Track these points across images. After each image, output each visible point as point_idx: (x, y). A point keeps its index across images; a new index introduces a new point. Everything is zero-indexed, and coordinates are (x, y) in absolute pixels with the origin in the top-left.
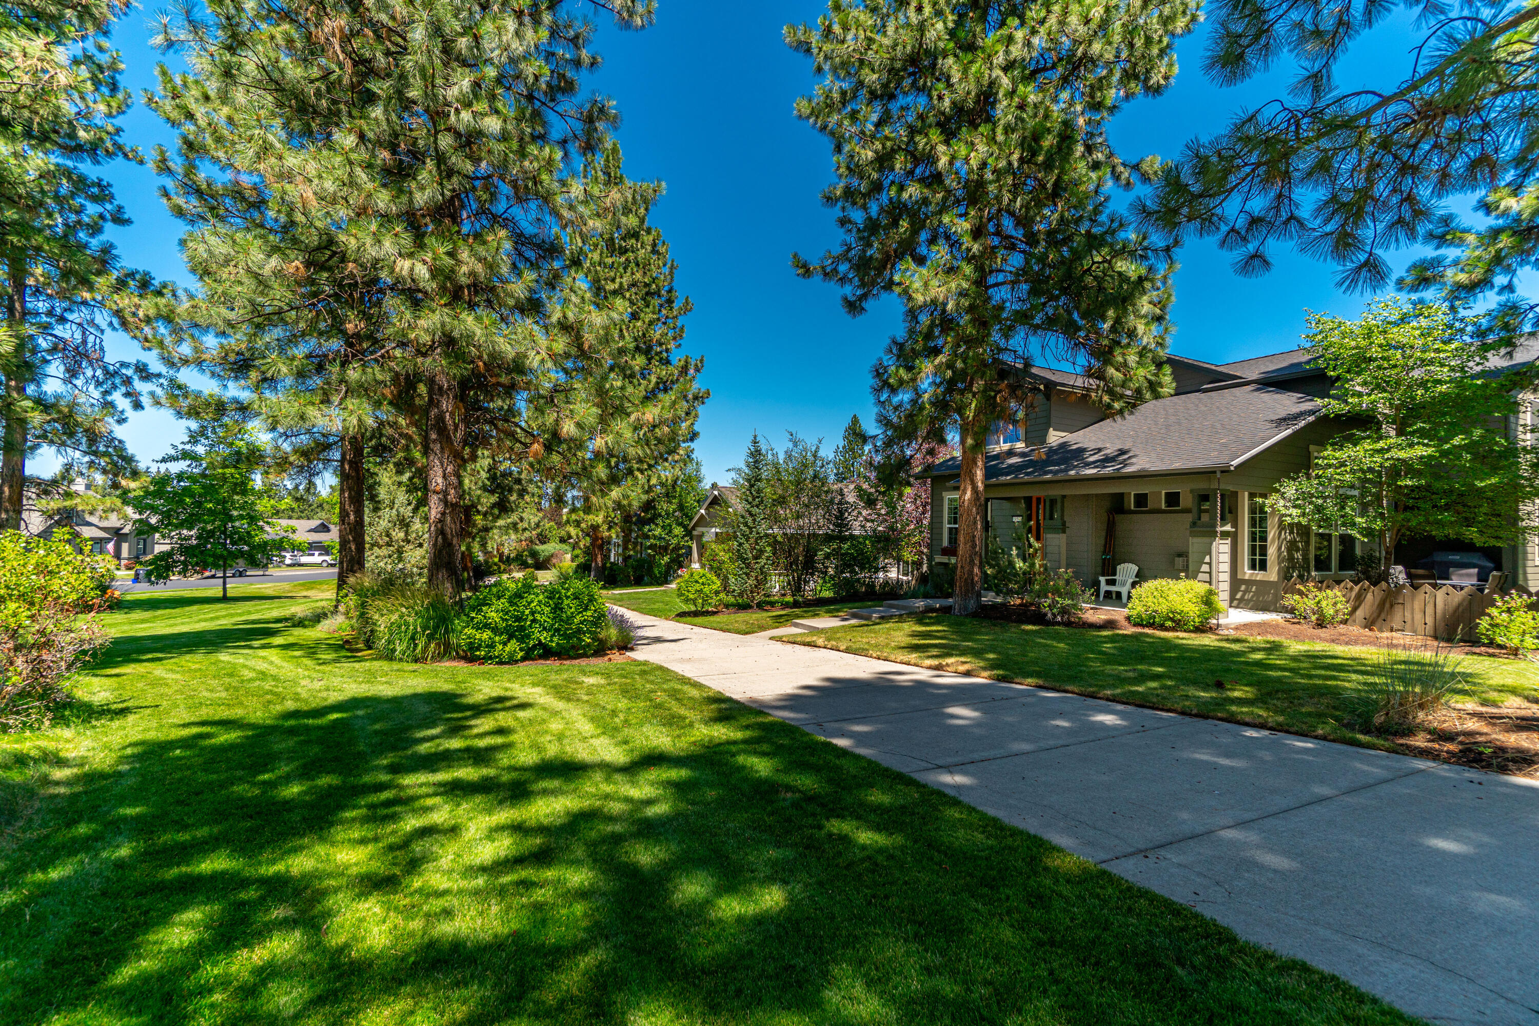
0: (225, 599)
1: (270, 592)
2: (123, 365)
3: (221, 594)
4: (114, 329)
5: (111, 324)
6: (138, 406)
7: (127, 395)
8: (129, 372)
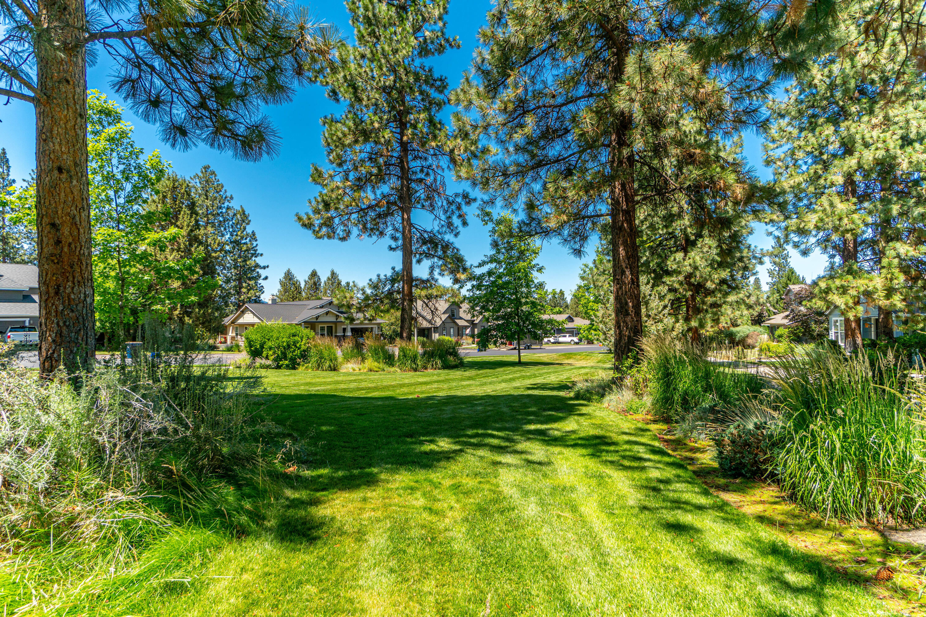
0: (520, 363)
1: (545, 360)
2: (457, 195)
3: (517, 360)
4: (450, 170)
5: (449, 166)
6: (465, 223)
7: (460, 216)
8: (459, 200)
